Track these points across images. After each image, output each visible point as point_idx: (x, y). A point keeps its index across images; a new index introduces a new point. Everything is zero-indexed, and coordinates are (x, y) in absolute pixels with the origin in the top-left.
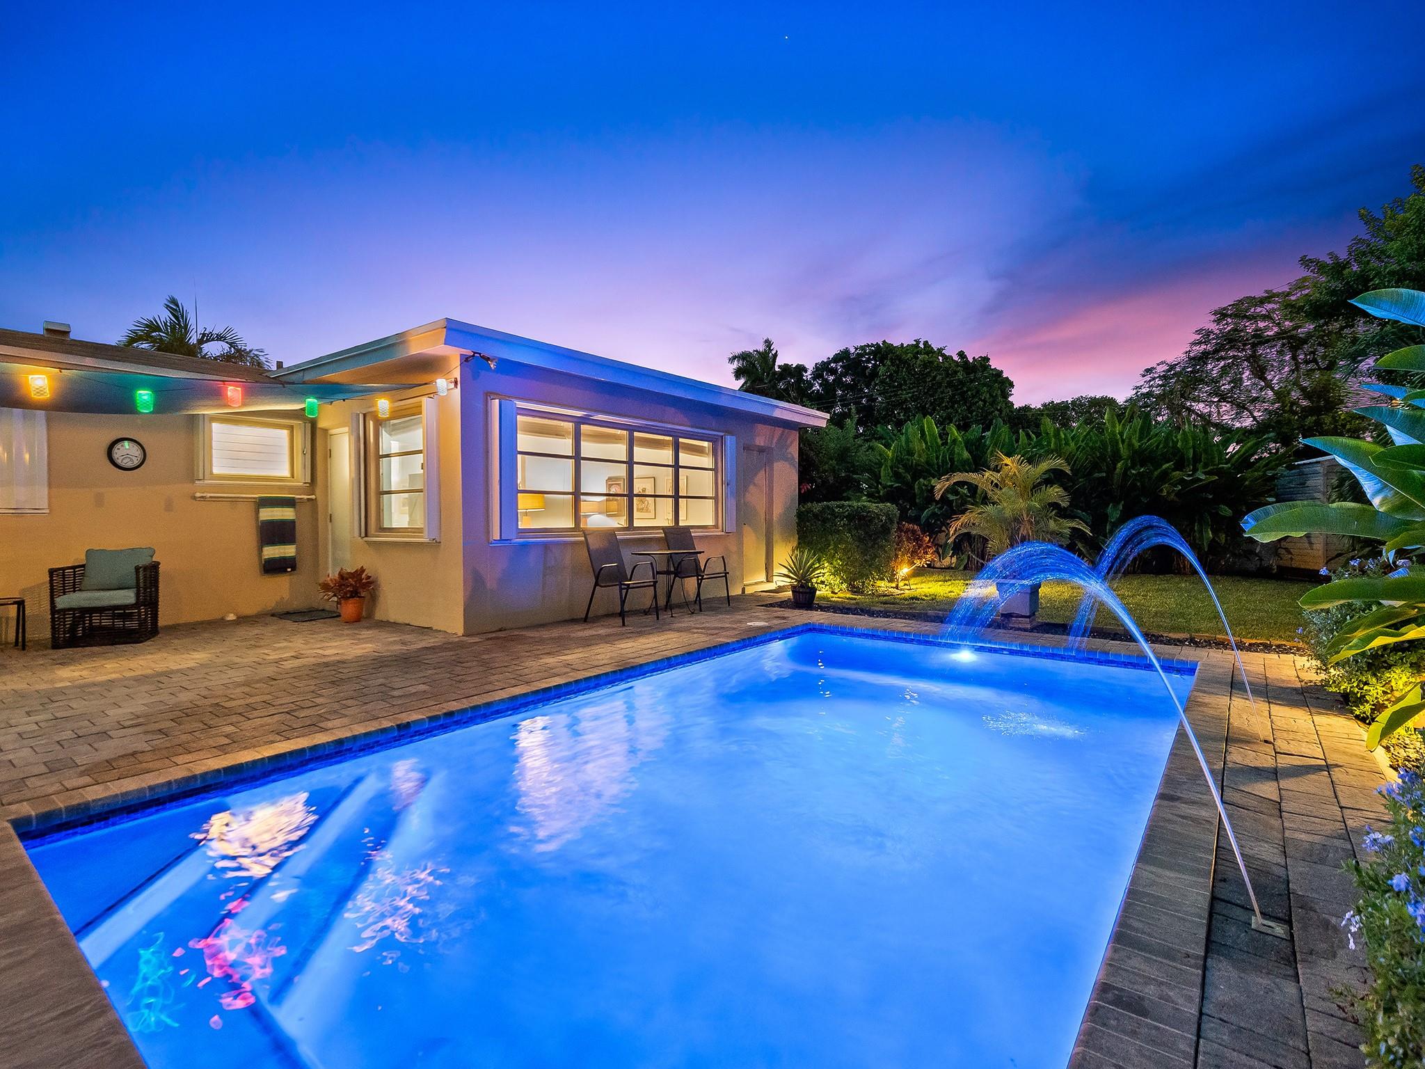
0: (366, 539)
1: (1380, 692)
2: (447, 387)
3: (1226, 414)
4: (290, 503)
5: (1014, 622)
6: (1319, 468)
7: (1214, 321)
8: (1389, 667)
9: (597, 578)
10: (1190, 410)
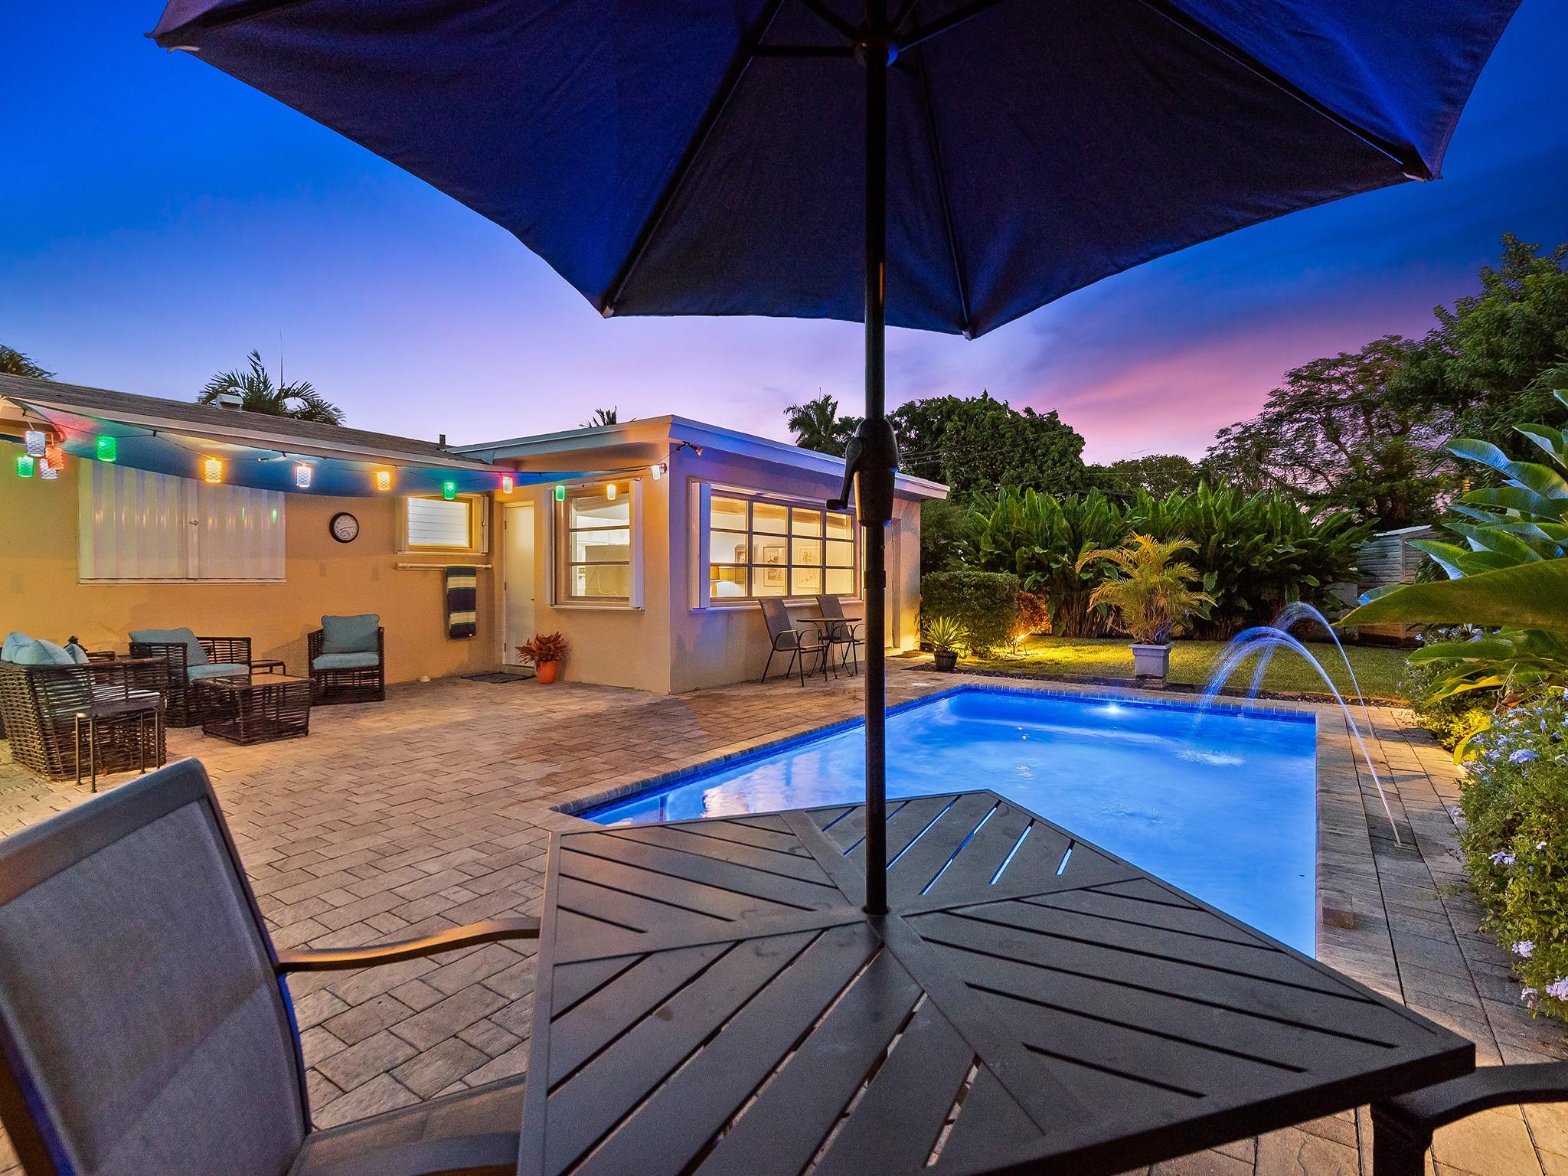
0: (556, 607)
1: (1462, 729)
2: (658, 473)
3: (1300, 479)
4: (470, 572)
5: (1149, 683)
6: (1398, 541)
7: (1289, 383)
8: (1468, 709)
9: (774, 644)
10: (1267, 475)
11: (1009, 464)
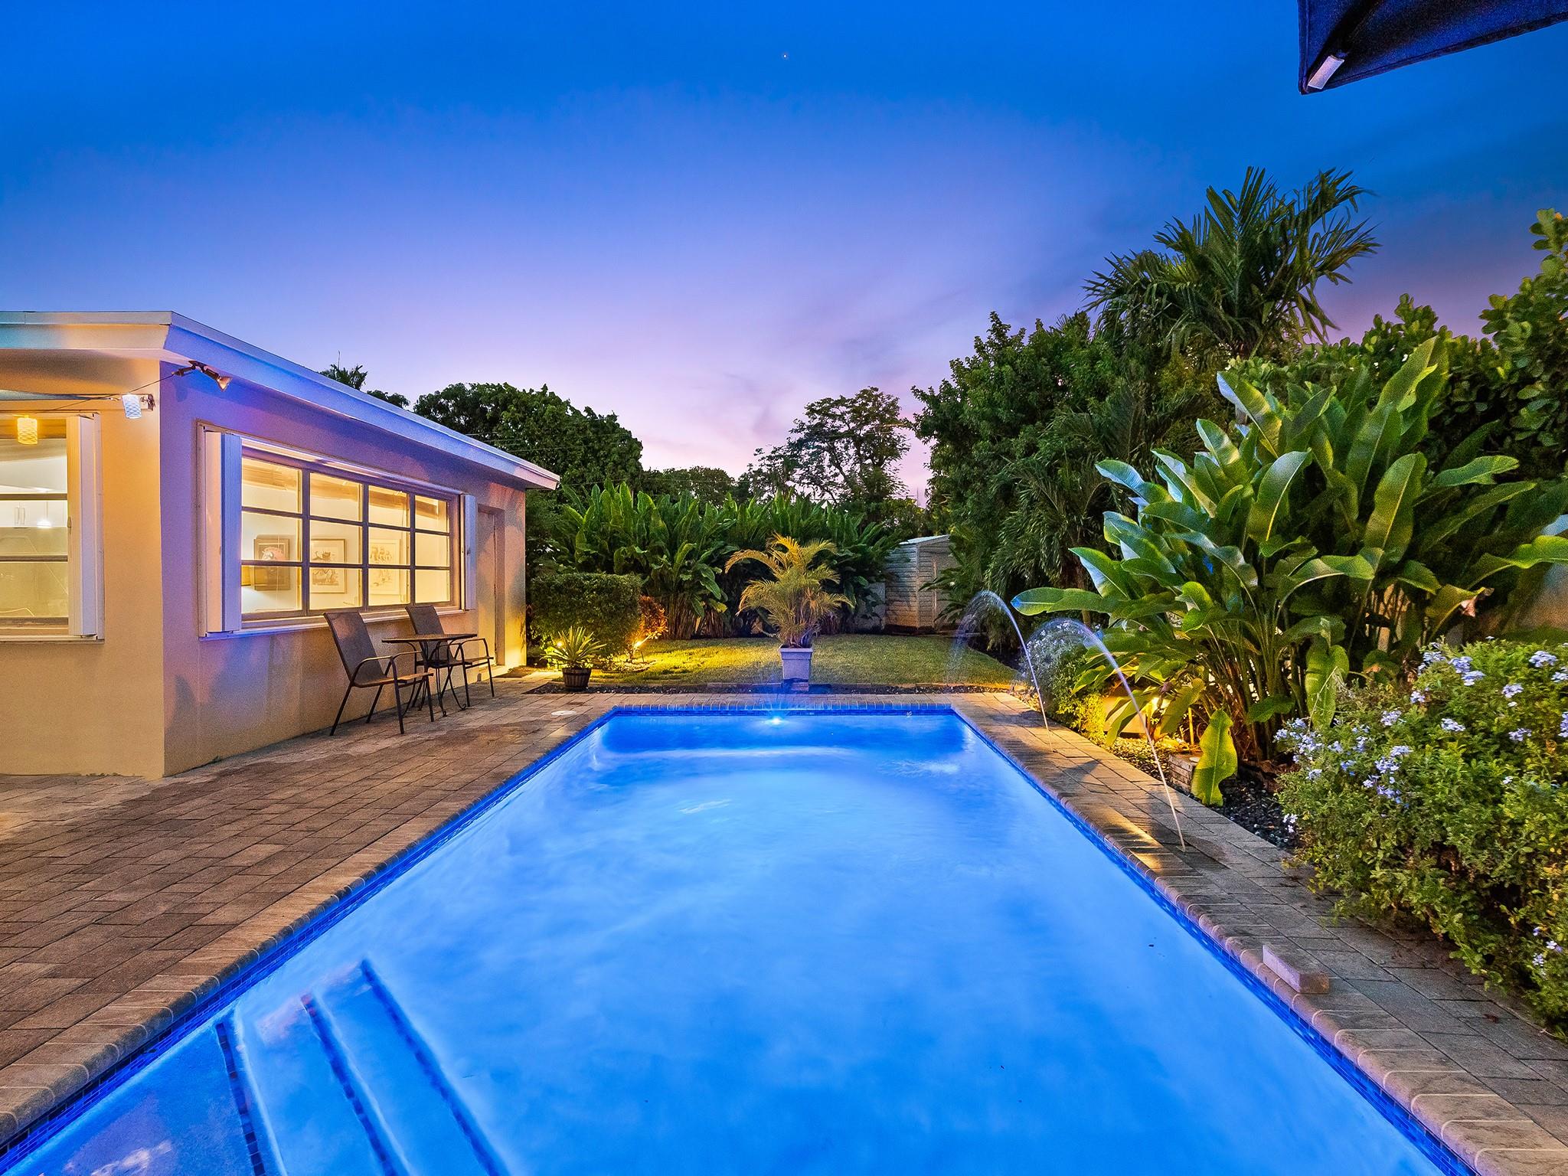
2: (140, 408)
5: (797, 687)
7: (806, 414)
9: (351, 678)
11: (571, 462)
